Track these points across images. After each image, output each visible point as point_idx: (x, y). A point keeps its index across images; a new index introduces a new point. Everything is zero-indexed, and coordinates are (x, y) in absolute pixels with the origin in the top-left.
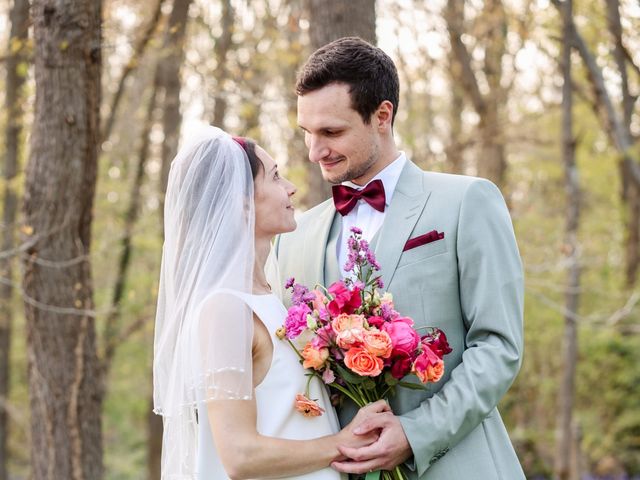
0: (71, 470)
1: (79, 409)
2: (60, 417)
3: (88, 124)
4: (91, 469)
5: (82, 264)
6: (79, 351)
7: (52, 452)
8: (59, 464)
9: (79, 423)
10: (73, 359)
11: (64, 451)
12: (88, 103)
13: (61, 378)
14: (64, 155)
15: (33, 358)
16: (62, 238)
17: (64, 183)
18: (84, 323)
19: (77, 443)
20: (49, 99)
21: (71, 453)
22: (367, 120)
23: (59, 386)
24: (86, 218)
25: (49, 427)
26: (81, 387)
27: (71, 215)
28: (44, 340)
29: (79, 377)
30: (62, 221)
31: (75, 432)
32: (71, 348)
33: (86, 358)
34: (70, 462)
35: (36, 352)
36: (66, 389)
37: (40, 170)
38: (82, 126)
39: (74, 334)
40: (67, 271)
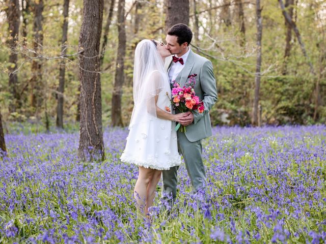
0: (92, 118)
1: (95, 100)
2: (89, 102)
3: (99, 16)
4: (98, 118)
5: (96, 57)
6: (95, 83)
7: (87, 112)
8: (89, 116)
9: (95, 104)
10: (93, 85)
11: (90, 112)
12: (100, 10)
13: (90, 91)
14: (92, 25)
15: (82, 85)
16: (91, 50)
17: (92, 33)
18: (97, 74)
19: (94, 110)
20: (88, 9)
21: (92, 113)
22: (180, 45)
23: (89, 93)
24: (98, 44)
25: (86, 105)
26: (95, 94)
27: (93, 43)
28: (85, 79)
29: (95, 91)
30: (91, 45)
31: (93, 107)
32: (93, 82)
33: (97, 85)
34: (92, 116)
35: (83, 83)
36: (91, 94)
37: (85, 30)
38: (98, 17)
39: (94, 78)
40: (92, 59)
